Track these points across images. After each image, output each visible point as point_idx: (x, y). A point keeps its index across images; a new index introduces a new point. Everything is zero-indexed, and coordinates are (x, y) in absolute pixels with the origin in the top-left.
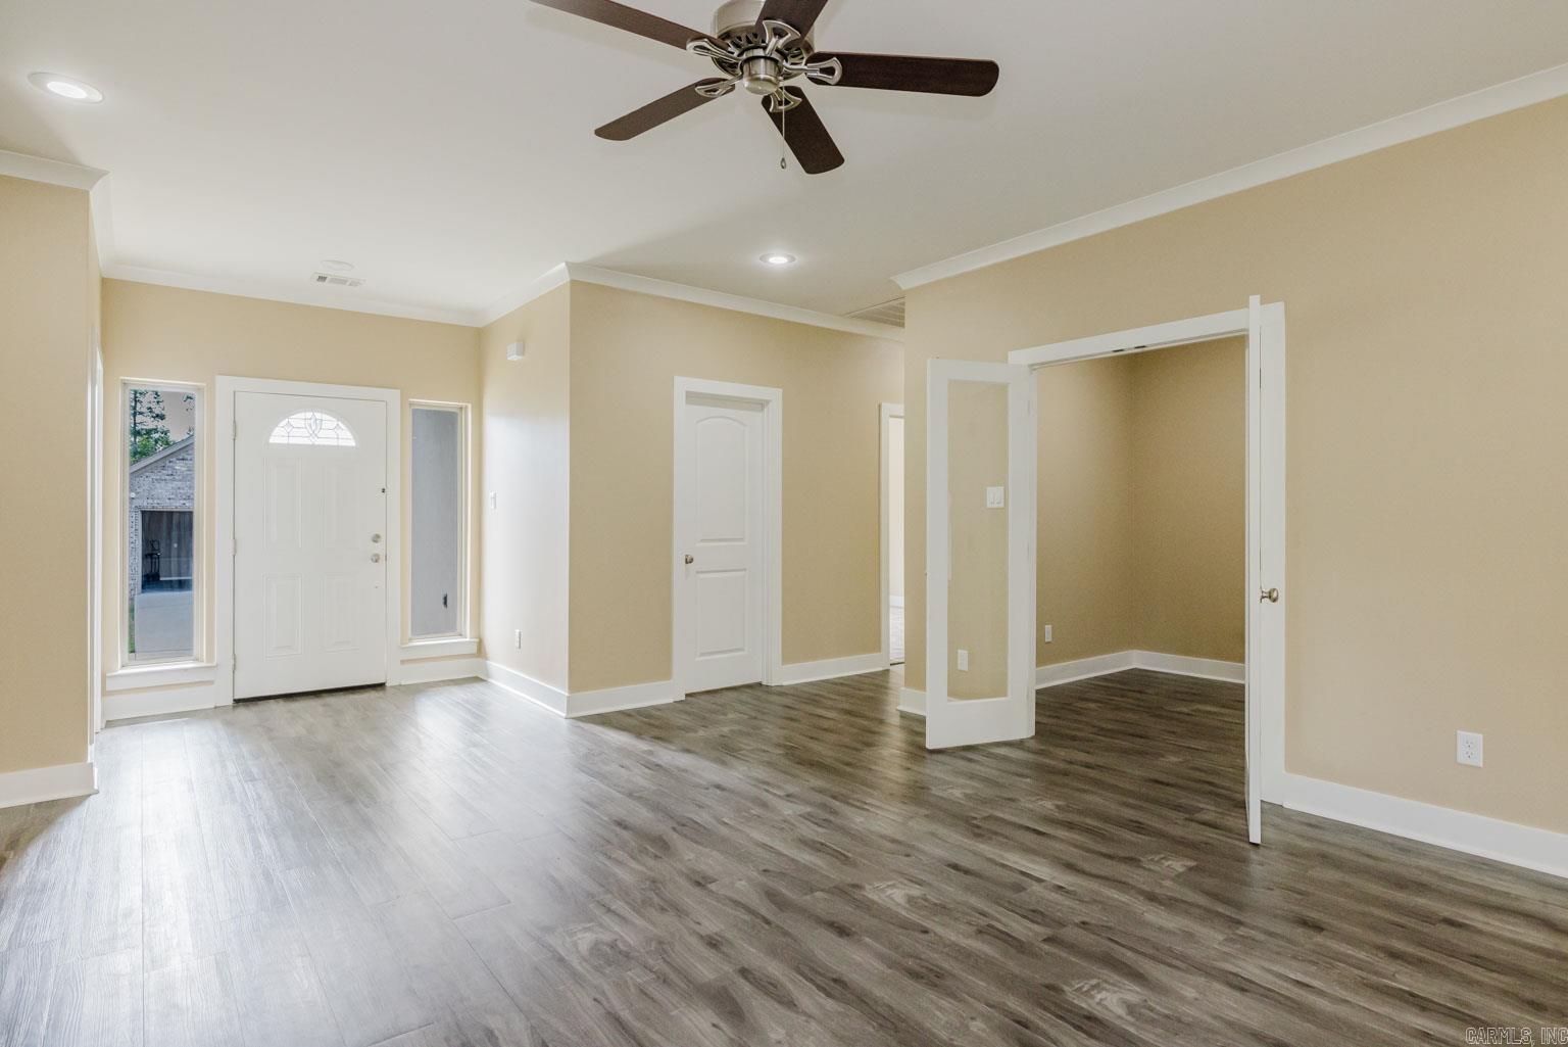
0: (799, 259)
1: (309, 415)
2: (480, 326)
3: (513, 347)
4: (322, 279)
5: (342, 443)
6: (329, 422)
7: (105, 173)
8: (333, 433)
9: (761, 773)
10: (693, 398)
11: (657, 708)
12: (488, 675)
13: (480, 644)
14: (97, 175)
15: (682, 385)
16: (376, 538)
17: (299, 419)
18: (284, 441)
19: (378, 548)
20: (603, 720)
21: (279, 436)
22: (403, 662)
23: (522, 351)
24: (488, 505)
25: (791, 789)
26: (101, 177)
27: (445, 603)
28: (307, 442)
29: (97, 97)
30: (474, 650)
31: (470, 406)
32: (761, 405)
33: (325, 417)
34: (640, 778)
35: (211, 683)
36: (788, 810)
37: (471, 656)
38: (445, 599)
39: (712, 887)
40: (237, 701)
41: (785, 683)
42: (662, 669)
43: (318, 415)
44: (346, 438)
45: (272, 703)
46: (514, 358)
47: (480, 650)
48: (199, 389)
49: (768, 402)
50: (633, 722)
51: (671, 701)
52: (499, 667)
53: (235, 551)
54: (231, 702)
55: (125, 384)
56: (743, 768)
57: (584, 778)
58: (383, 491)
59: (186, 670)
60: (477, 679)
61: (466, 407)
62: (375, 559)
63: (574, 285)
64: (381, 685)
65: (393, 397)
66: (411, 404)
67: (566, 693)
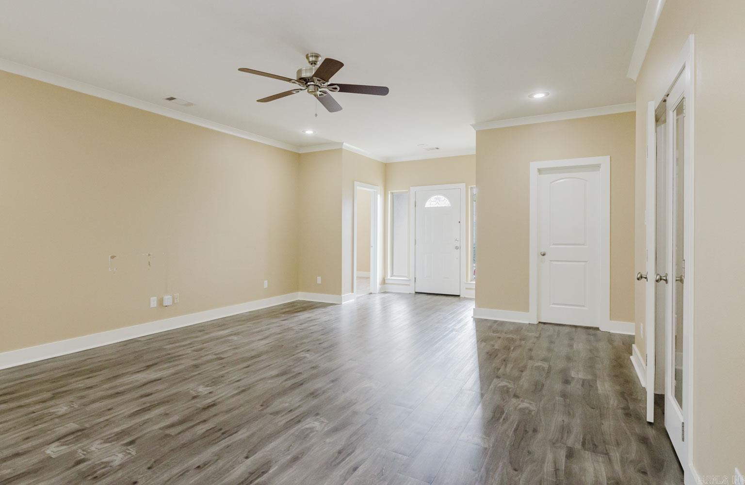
1: (436, 196)
5: (446, 206)
6: (442, 198)
8: (443, 202)
10: (544, 171)
15: (535, 165)
16: (457, 240)
17: (433, 198)
18: (429, 206)
19: (458, 244)
22: (466, 288)
28: (436, 206)
32: (597, 167)
33: (441, 196)
35: (409, 285)
40: (416, 293)
43: (439, 196)
44: (447, 204)
49: (600, 164)
51: (528, 323)
53: (415, 243)
54: (414, 292)
55: (392, 193)
58: (459, 222)
59: (403, 280)
62: (457, 248)
63: (478, 132)
64: (458, 296)
65: (463, 186)
66: (470, 188)
67: (475, 307)
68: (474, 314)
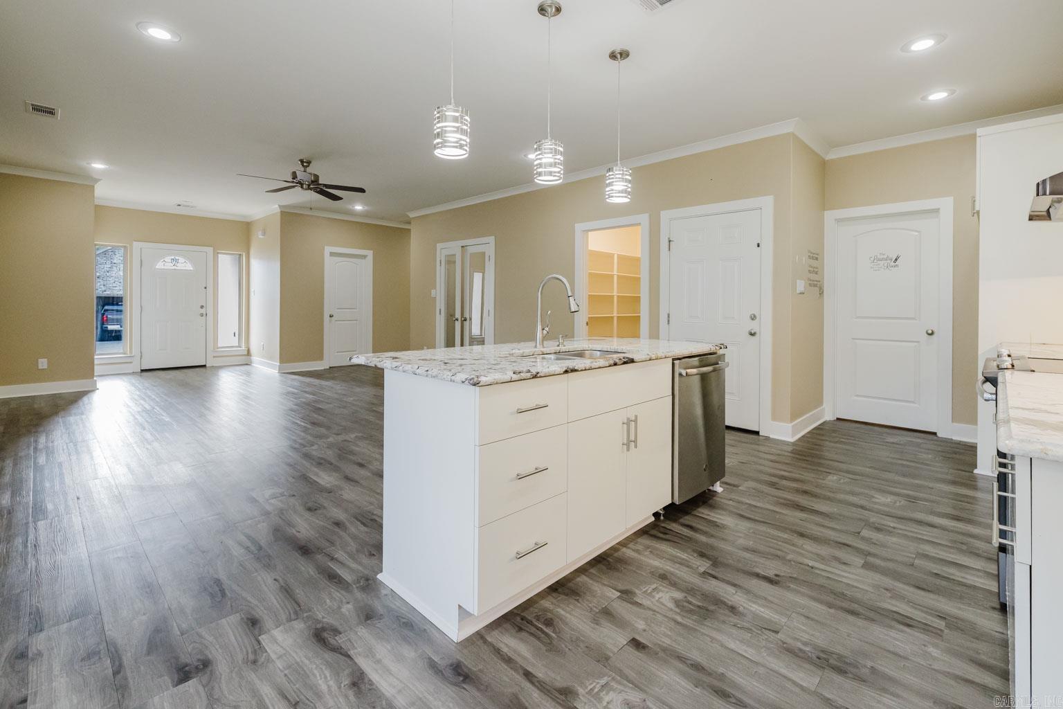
0: (366, 208)
1: (173, 257)
2: (248, 222)
3: (260, 233)
4: (180, 205)
5: (188, 269)
6: (182, 260)
7: (101, 180)
8: (185, 265)
10: (332, 254)
11: (318, 370)
12: (251, 363)
13: (249, 351)
14: (97, 181)
15: (328, 250)
16: (202, 307)
17: (168, 259)
18: (162, 268)
19: (203, 311)
20: (295, 373)
21: (160, 265)
22: (214, 357)
23: (264, 234)
24: (252, 294)
26: (99, 181)
27: (234, 335)
28: (172, 268)
30: (246, 353)
31: (244, 253)
32: (365, 257)
33: (180, 258)
35: (131, 363)
37: (245, 355)
40: (142, 370)
42: (320, 357)
43: (177, 258)
44: (189, 267)
45: (158, 372)
46: (261, 237)
47: (249, 353)
48: (126, 247)
51: (323, 368)
52: (255, 358)
54: (140, 371)
58: (205, 288)
59: (120, 357)
60: (247, 364)
61: (242, 254)
62: (202, 315)
63: (282, 213)
64: (204, 366)
65: (210, 250)
66: (218, 253)
67: (278, 364)
68: (279, 370)
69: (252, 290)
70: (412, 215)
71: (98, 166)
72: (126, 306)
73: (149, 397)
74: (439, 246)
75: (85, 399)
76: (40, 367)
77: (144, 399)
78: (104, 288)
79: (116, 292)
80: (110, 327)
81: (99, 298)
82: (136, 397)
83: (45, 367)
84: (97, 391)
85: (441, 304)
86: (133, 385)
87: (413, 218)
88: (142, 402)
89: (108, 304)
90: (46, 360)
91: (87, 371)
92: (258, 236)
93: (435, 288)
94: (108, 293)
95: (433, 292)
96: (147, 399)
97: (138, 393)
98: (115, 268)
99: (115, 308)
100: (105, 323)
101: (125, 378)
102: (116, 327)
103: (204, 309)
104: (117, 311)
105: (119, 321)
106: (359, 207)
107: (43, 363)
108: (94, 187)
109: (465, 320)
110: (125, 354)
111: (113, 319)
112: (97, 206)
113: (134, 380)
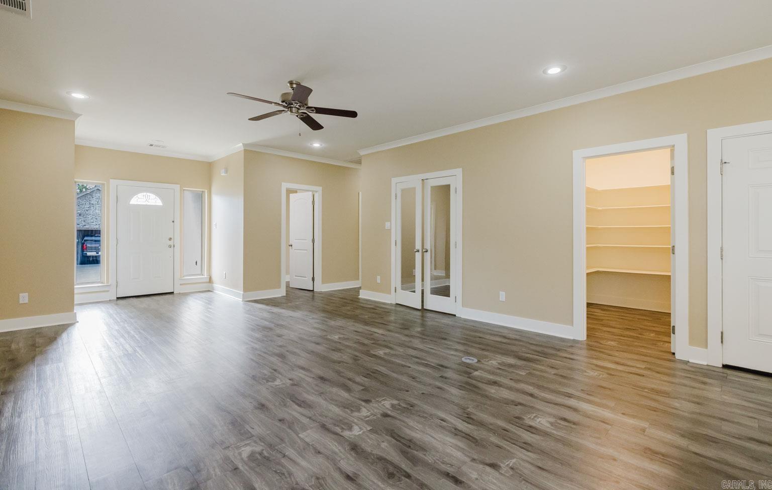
0: (323, 145)
1: (145, 194)
2: (210, 161)
3: (223, 171)
4: (152, 145)
5: (157, 204)
6: (152, 196)
7: (81, 115)
8: (153, 200)
9: (306, 313)
11: (275, 298)
12: (213, 289)
13: (210, 278)
14: (77, 116)
15: (285, 185)
16: (170, 239)
17: (140, 195)
18: (135, 203)
19: (171, 243)
20: (256, 301)
21: (134, 201)
22: (181, 284)
23: (226, 172)
24: (213, 227)
25: (314, 316)
26: (79, 116)
27: (196, 264)
28: (144, 204)
29: (87, 97)
30: (208, 281)
31: (206, 191)
33: (151, 194)
34: (266, 315)
35: (108, 291)
36: (311, 321)
37: (206, 282)
38: (196, 263)
39: (283, 337)
40: (118, 298)
41: (323, 291)
42: (278, 286)
43: (148, 194)
44: (158, 202)
45: (131, 299)
46: (223, 174)
47: (210, 281)
48: (103, 184)
50: (265, 302)
51: (280, 296)
53: (117, 243)
54: (116, 298)
55: (75, 182)
56: (301, 312)
57: (247, 316)
58: (173, 222)
59: (99, 286)
60: (209, 291)
61: (205, 191)
62: (170, 246)
63: (245, 150)
64: (172, 293)
65: (177, 187)
66: (184, 190)
67: (242, 293)
68: (243, 298)
69: (214, 223)
70: (362, 153)
71: (78, 96)
72: (104, 237)
73: (128, 333)
74: (394, 180)
75: (64, 336)
76: (21, 302)
77: (123, 336)
78: (84, 224)
79: (93, 227)
80: (89, 254)
81: (79, 231)
82: (115, 333)
83: (26, 301)
84: (77, 324)
85: (396, 235)
86: (111, 316)
87: (363, 155)
88: (122, 340)
89: (88, 236)
90: (27, 294)
91: (67, 303)
92: (220, 174)
93: (390, 221)
94: (87, 227)
95: (387, 224)
96: (126, 336)
97: (117, 327)
98: (92, 208)
99: (93, 238)
100: (85, 251)
101: (103, 307)
102: (94, 254)
103: (172, 241)
104: (95, 241)
105: (97, 250)
106: (316, 145)
107: (24, 298)
108: (74, 122)
109: (427, 251)
110: (102, 283)
111: (92, 248)
112: (77, 147)
113: (111, 309)
